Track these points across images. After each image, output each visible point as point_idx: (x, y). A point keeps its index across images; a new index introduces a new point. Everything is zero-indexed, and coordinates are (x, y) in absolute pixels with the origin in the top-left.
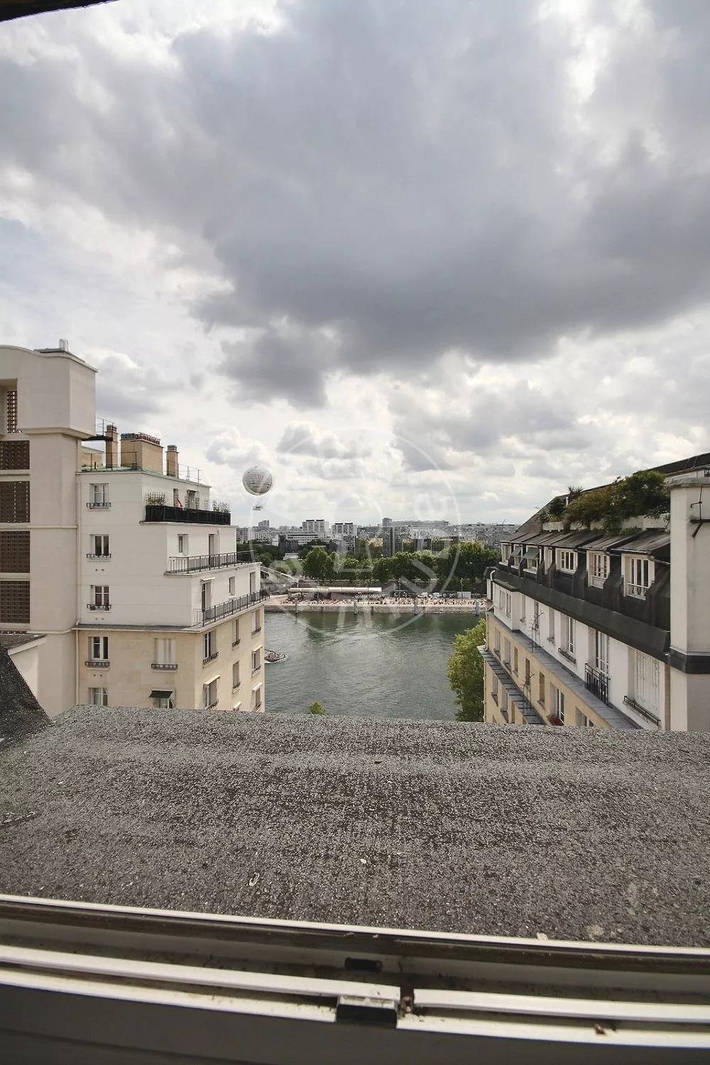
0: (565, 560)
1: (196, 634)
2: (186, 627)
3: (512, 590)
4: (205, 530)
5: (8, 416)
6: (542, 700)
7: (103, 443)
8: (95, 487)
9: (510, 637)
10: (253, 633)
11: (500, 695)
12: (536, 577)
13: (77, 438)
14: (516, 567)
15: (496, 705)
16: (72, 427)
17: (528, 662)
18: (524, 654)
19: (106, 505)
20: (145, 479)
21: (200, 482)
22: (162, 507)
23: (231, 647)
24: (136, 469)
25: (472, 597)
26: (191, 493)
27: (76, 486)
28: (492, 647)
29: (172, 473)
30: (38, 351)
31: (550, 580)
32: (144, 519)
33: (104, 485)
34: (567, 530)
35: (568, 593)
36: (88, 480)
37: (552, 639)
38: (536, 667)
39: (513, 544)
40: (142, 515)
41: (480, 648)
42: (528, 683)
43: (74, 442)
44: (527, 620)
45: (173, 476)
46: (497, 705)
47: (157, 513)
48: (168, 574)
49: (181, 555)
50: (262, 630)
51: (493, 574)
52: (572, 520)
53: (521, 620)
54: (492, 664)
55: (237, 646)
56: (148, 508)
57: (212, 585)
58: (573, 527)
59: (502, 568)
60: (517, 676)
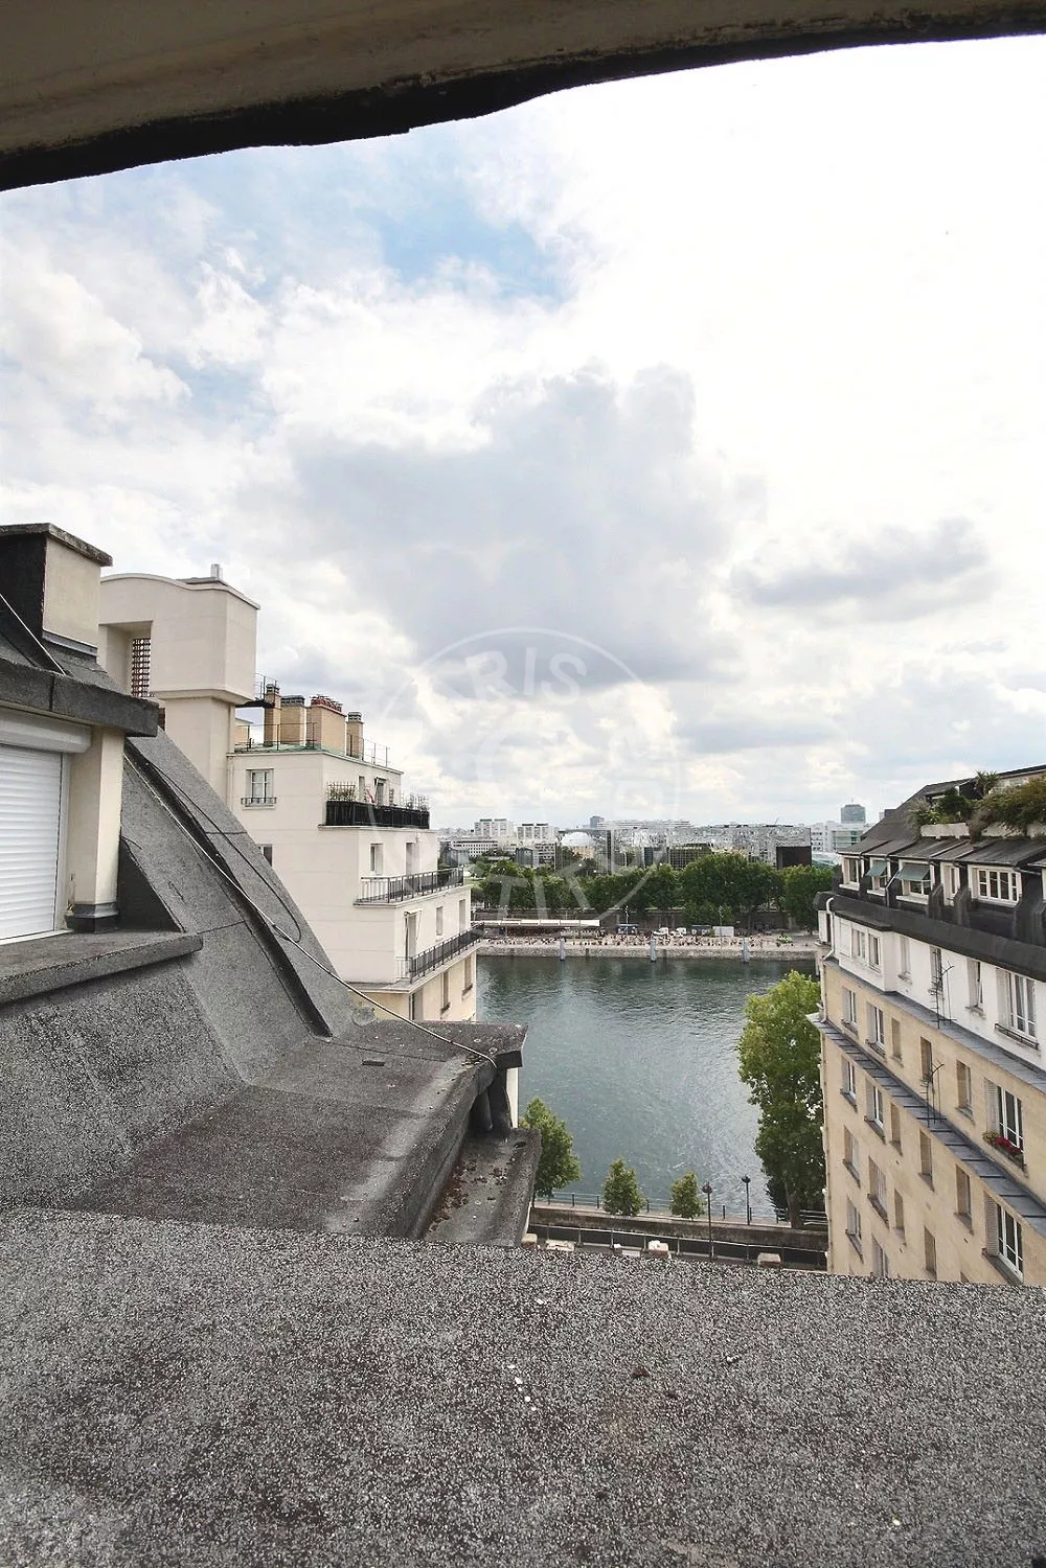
0: (988, 884)
1: (398, 995)
2: (387, 984)
3: (882, 929)
4: (401, 836)
5: (133, 674)
6: (964, 1108)
7: (261, 710)
8: (254, 774)
9: (880, 1003)
10: (465, 992)
11: (860, 1096)
12: (926, 910)
13: (229, 703)
14: (879, 891)
15: (851, 1108)
16: (229, 688)
17: (926, 1044)
18: (914, 1032)
19: (270, 801)
20: (326, 761)
21: (389, 766)
22: (351, 804)
23: (440, 1012)
24: (313, 749)
25: (736, 935)
26: (380, 783)
27: (227, 772)
28: (837, 1018)
29: (354, 752)
30: (183, 580)
31: (960, 913)
32: (325, 821)
33: (266, 772)
34: (976, 836)
35: (1008, 935)
36: (244, 764)
37: (975, 1008)
38: (947, 1051)
39: (868, 857)
40: (320, 816)
41: (812, 1017)
42: (928, 1077)
43: (226, 711)
44: (914, 975)
45: (357, 757)
46: (856, 1111)
47: (343, 812)
48: (359, 903)
49: (372, 874)
50: (474, 989)
51: (830, 904)
52: (990, 820)
53: (900, 976)
54: (842, 1043)
55: (446, 1013)
56: (330, 805)
57: (418, 920)
58: (990, 832)
59: (848, 893)
60: (902, 1066)
